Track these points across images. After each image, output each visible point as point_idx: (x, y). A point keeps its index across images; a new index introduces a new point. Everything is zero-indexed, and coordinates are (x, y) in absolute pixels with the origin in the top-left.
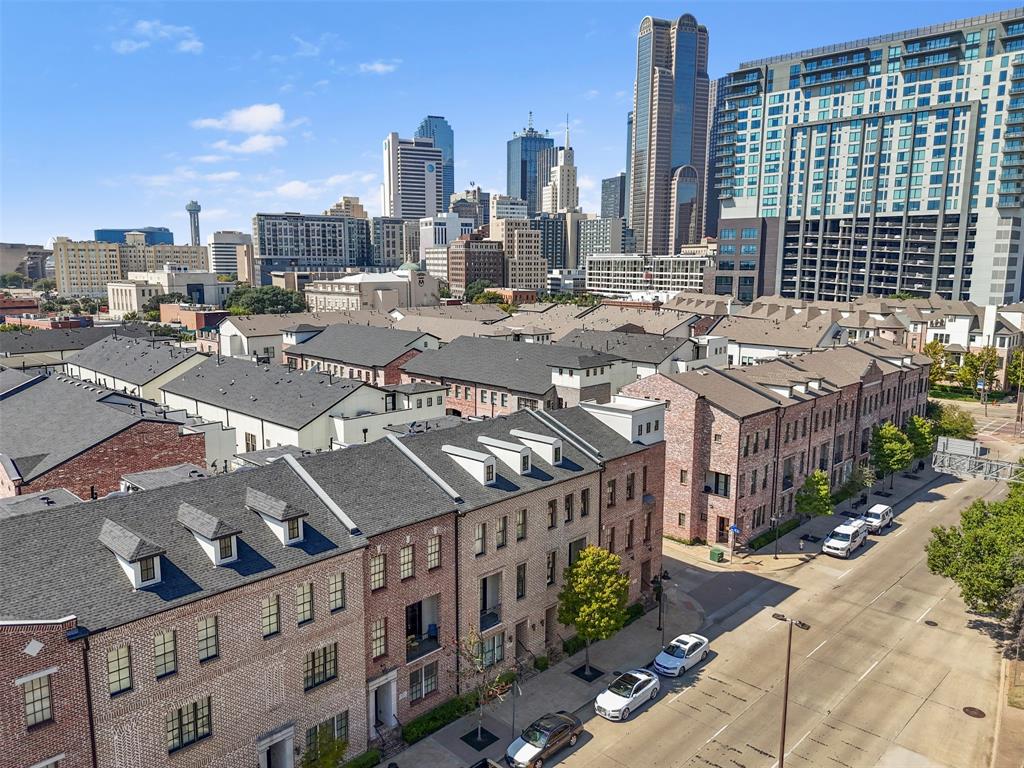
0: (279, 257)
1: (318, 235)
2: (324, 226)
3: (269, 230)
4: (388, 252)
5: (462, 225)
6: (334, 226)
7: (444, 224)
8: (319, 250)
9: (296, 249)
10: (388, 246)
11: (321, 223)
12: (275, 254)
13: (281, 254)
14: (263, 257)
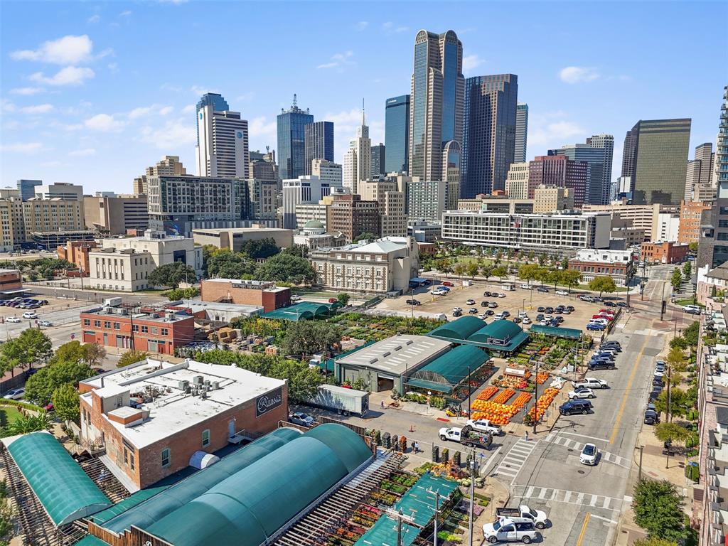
0: (178, 213)
1: (211, 194)
2: (215, 186)
3: (169, 189)
4: (266, 208)
5: (323, 185)
6: (224, 187)
7: (309, 185)
8: (211, 207)
9: (191, 206)
10: (266, 203)
11: (213, 184)
12: (175, 211)
13: (180, 211)
14: (165, 214)
